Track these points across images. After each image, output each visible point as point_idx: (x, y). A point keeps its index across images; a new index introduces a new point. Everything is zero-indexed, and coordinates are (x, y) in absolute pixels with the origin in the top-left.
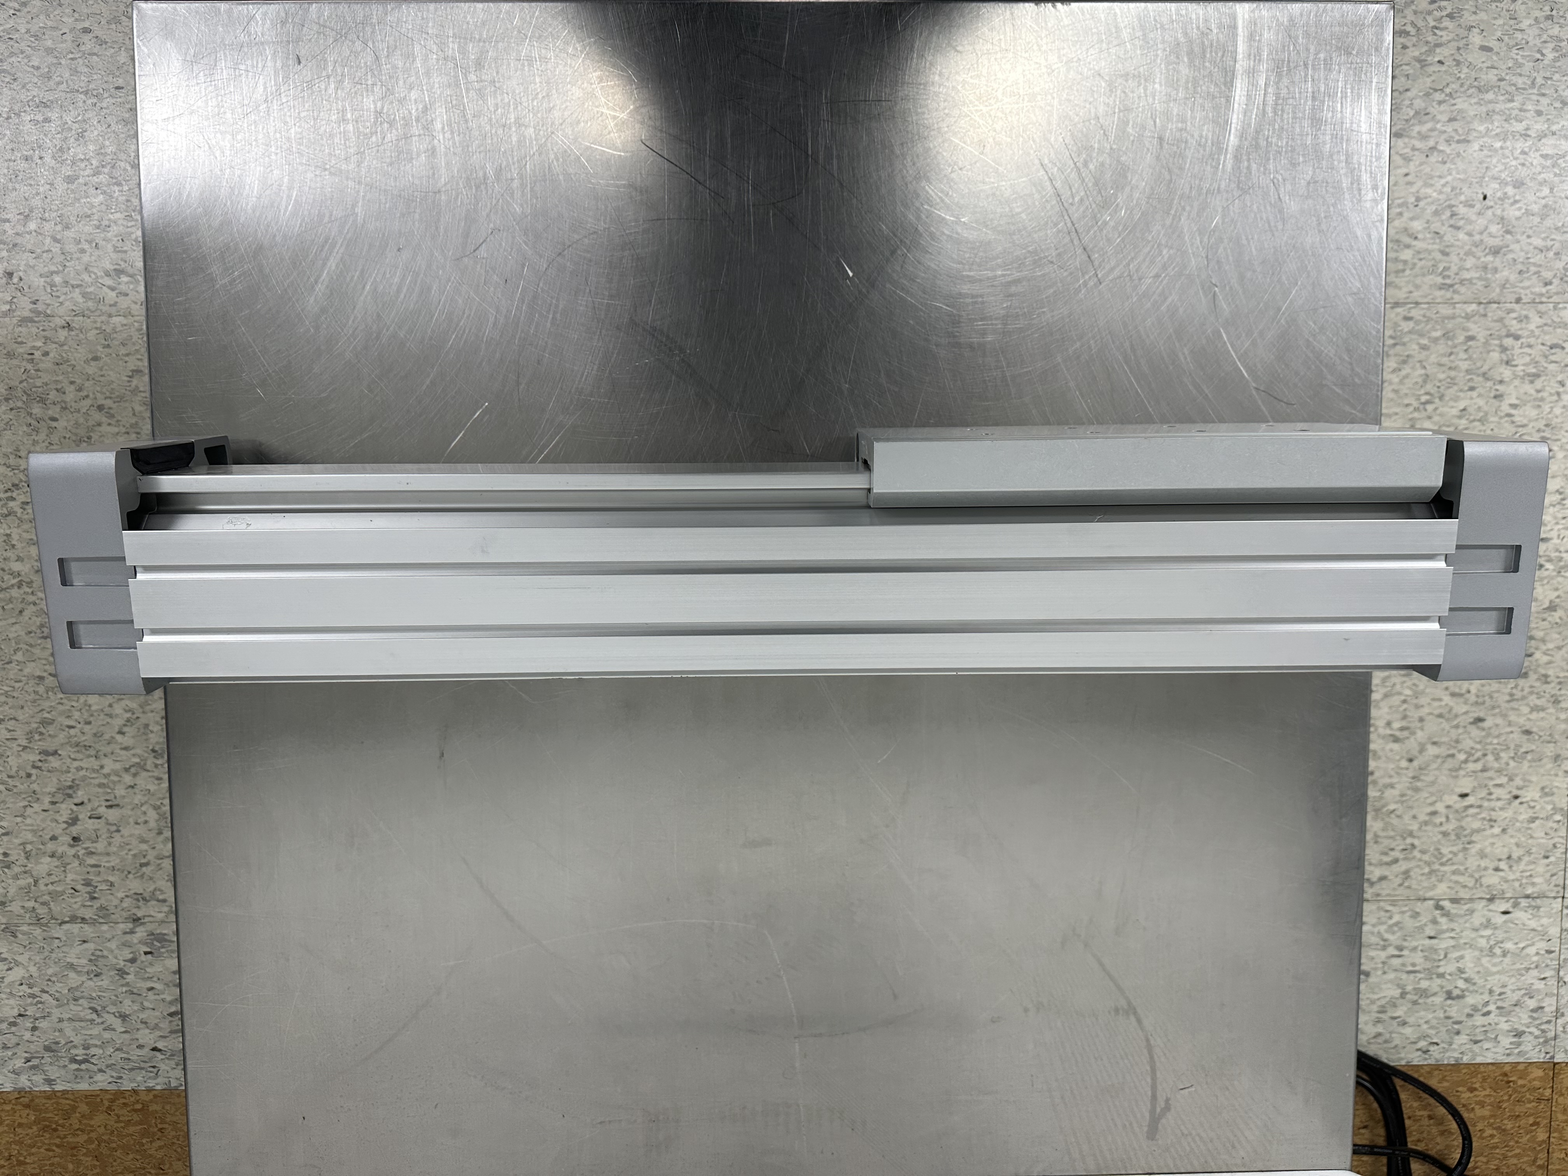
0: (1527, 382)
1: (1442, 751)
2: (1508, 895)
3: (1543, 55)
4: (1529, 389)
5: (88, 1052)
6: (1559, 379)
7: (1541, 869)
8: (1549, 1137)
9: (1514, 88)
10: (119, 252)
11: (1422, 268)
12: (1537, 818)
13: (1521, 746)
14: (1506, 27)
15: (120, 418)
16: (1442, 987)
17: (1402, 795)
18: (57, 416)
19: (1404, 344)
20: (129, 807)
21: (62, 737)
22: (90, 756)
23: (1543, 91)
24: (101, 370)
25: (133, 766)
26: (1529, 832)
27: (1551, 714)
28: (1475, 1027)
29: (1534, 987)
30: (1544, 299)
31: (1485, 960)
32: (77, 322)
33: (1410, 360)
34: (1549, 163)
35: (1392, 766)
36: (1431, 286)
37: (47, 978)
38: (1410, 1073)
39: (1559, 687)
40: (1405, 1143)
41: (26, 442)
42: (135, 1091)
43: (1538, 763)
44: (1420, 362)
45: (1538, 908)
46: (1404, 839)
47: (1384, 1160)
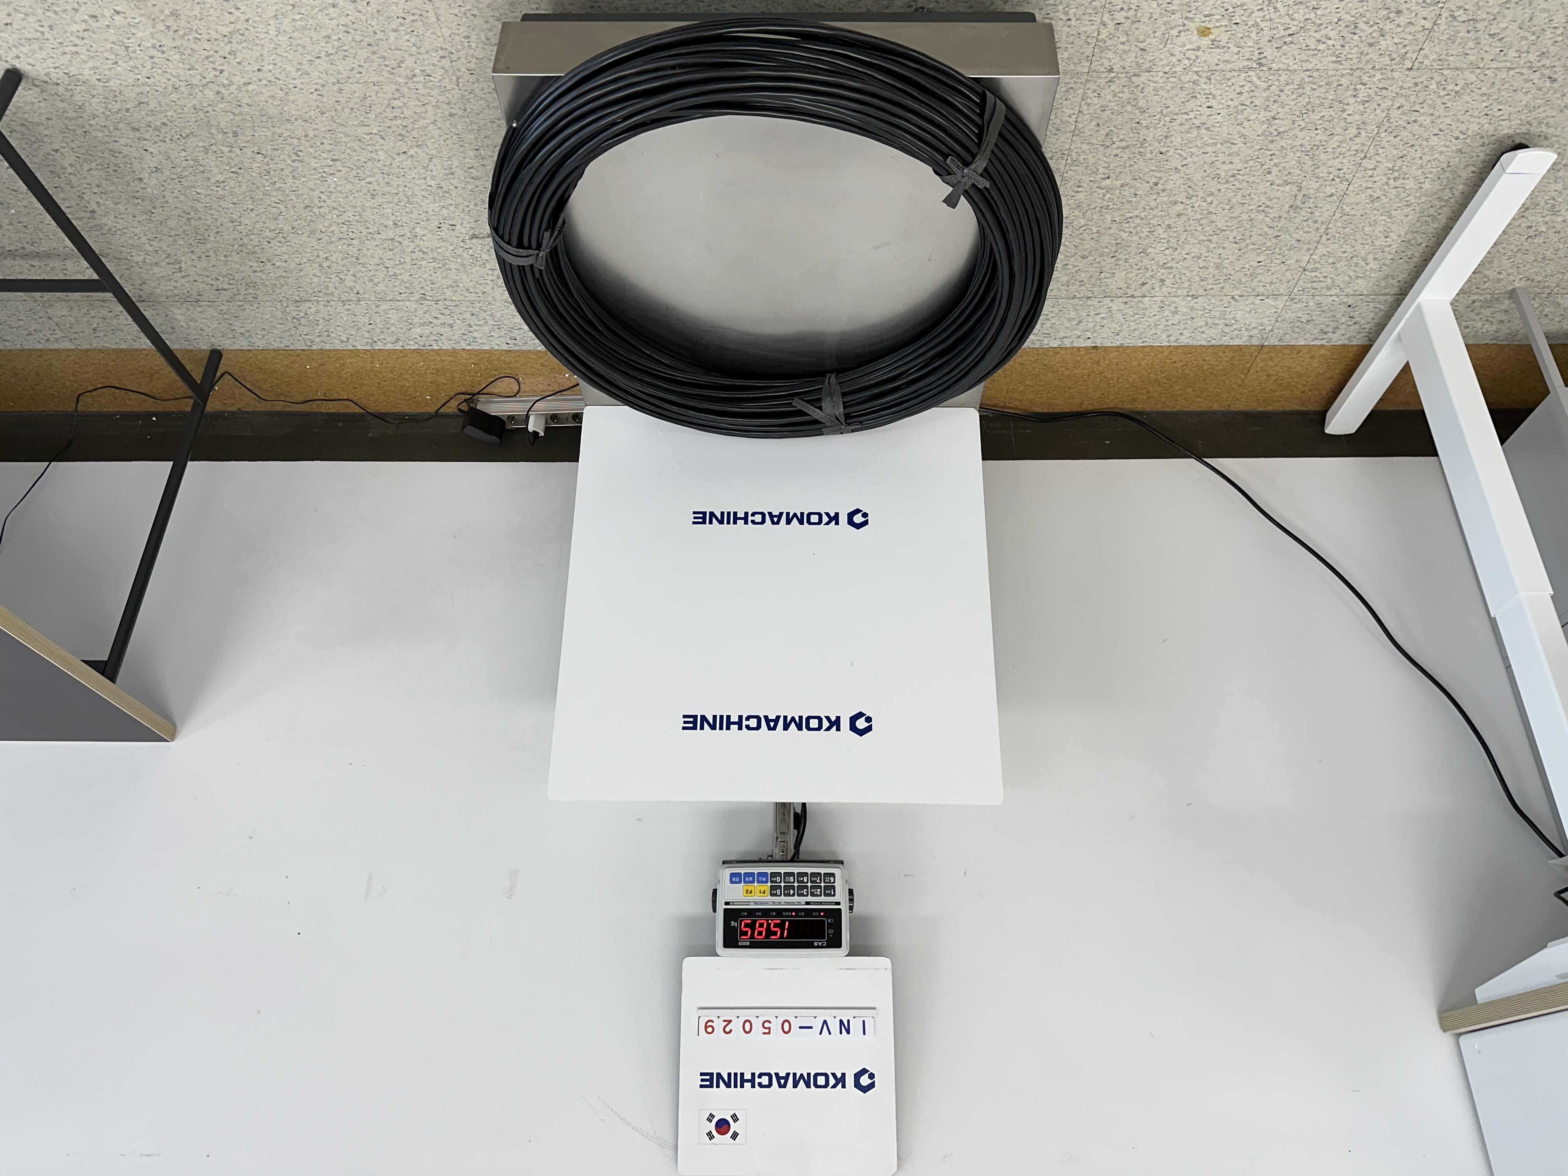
29: (1264, 323)
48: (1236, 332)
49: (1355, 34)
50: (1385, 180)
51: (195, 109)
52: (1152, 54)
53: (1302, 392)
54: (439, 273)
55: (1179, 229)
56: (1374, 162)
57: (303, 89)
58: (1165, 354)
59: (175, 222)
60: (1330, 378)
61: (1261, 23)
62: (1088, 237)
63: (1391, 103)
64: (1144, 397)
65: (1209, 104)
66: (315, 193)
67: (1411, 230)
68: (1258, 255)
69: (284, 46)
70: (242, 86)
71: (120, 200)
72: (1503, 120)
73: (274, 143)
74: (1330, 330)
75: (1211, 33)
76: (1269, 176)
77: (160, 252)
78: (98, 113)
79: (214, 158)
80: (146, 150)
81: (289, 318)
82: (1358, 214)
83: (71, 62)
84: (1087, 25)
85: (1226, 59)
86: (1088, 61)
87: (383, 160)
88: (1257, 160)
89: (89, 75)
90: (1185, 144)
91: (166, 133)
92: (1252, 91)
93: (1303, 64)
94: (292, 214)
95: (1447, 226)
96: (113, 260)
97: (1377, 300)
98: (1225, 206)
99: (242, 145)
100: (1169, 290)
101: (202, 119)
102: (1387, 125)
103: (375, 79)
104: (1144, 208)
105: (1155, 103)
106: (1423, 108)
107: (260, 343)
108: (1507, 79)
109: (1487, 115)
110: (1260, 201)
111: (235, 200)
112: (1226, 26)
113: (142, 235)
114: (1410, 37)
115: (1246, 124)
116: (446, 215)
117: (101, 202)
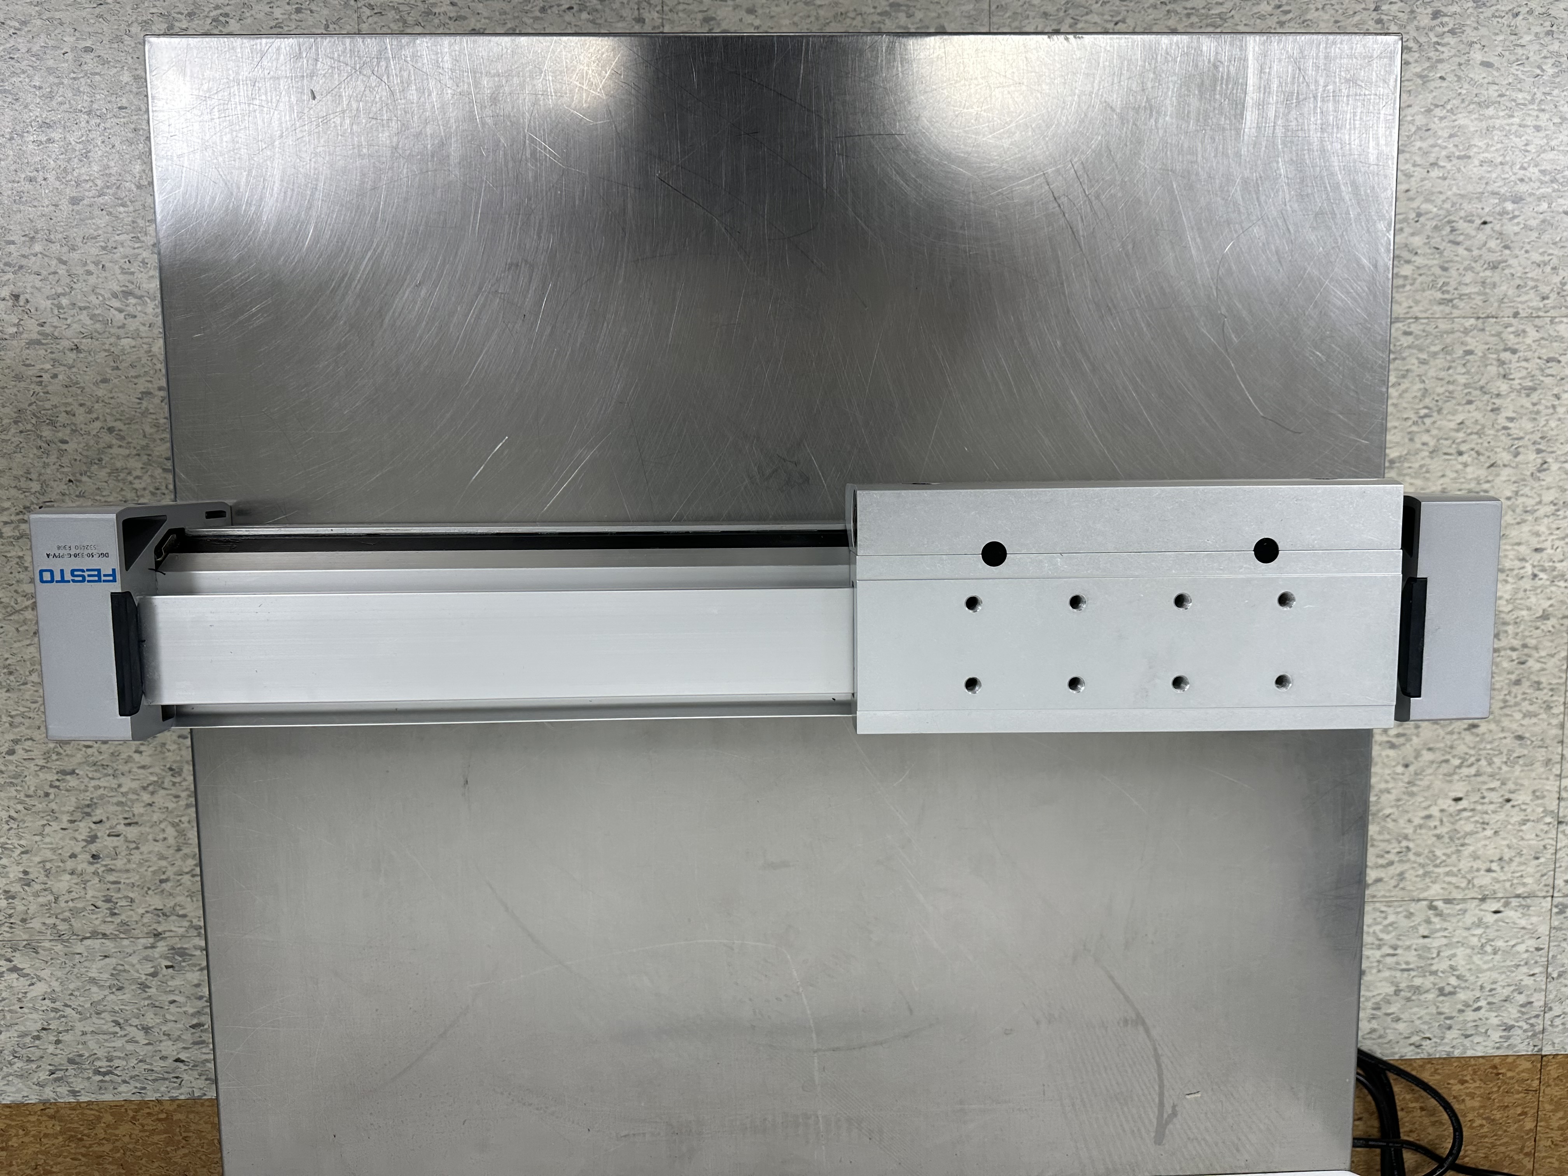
0: (1523, 395)
1: (1438, 756)
2: (1500, 895)
3: (1543, 70)
4: (1526, 402)
5: (111, 1064)
6: (1555, 392)
7: (1531, 870)
8: (1536, 1126)
9: (1514, 104)
10: (126, 273)
11: (1422, 283)
12: (1528, 820)
13: (1514, 751)
14: (1507, 43)
15: (130, 440)
16: (1435, 984)
17: (1398, 800)
18: (67, 438)
19: (1404, 359)
20: (148, 824)
21: (79, 757)
22: (107, 775)
23: (1543, 107)
24: (111, 392)
25: (150, 784)
26: (1521, 834)
27: (1543, 720)
28: (1465, 1022)
29: (1523, 983)
30: (1541, 314)
31: (1476, 959)
32: (85, 344)
33: (1410, 374)
34: (1547, 178)
35: (1387, 771)
36: (1430, 300)
37: (70, 992)
38: (1402, 1067)
39: (1551, 693)
40: (1397, 1133)
41: (36, 464)
42: (158, 1101)
43: (1530, 768)
44: (1419, 376)
45: (1528, 907)
46: (1400, 842)
47: (1378, 1151)
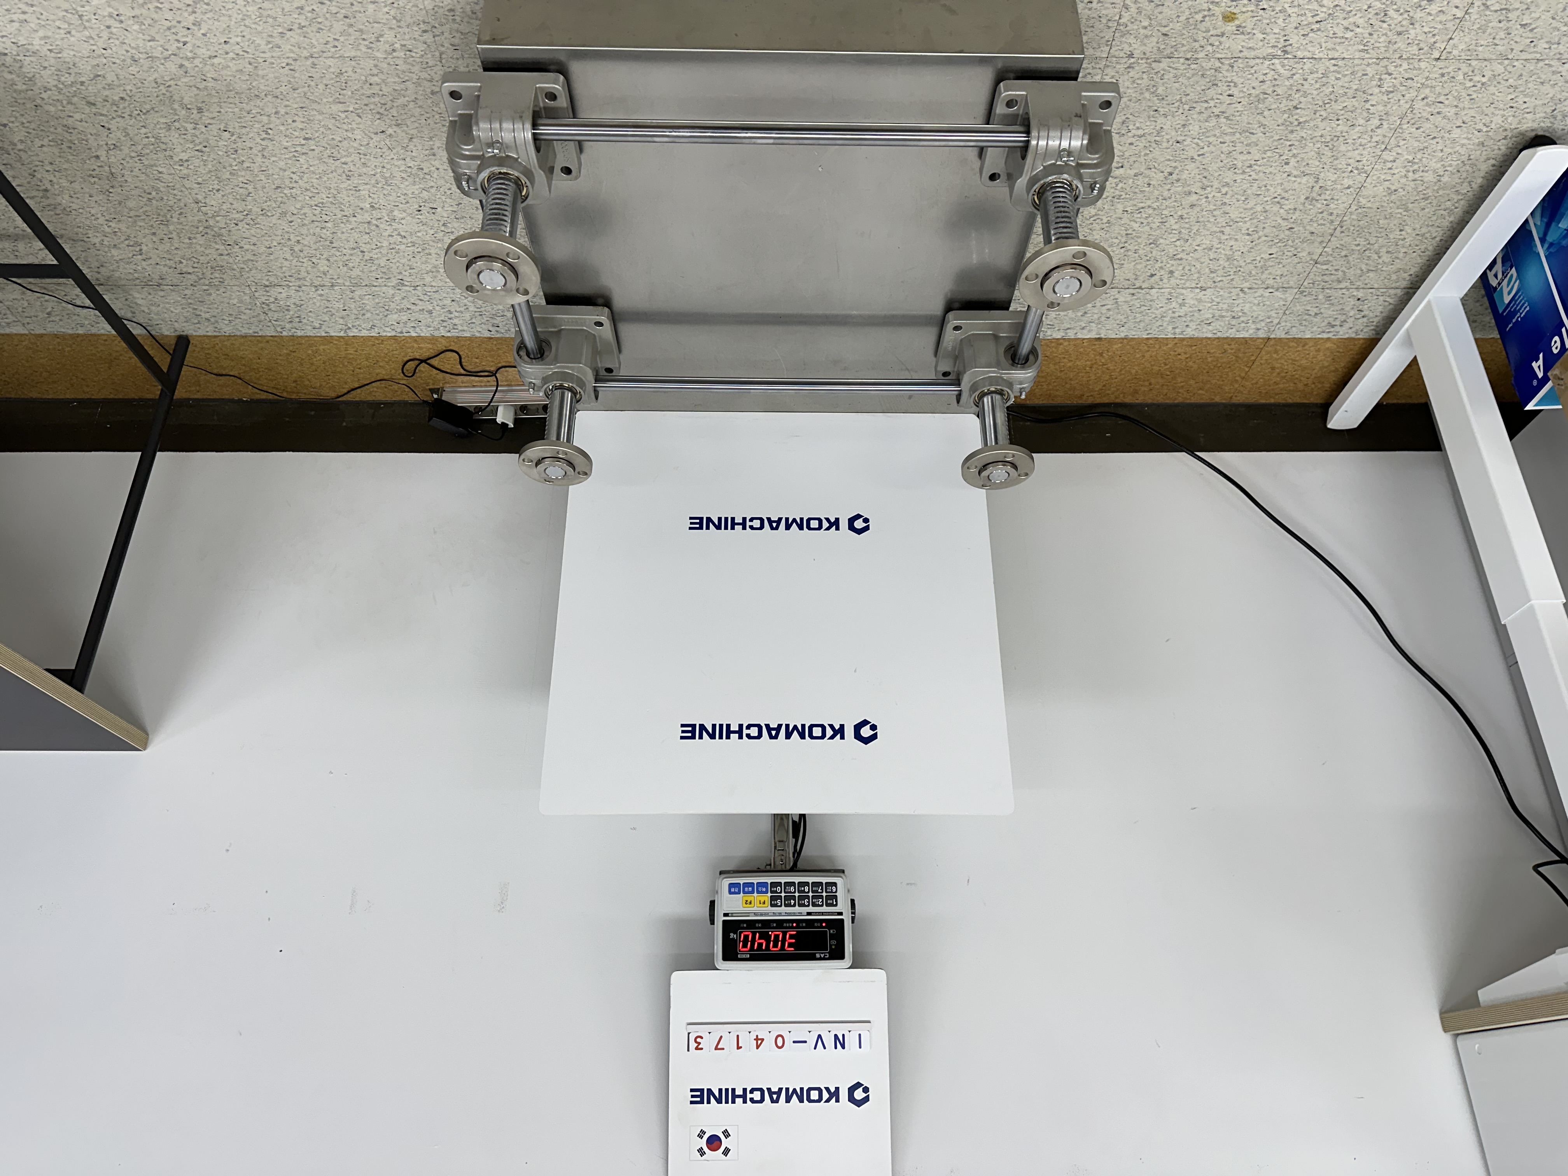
16: (1231, 315)
29: (1272, 315)
48: (1243, 325)
49: (1384, 22)
50: (1404, 173)
51: (156, 83)
52: (1174, 40)
53: (1306, 385)
54: (418, 257)
55: (1191, 220)
56: (1394, 154)
57: (273, 64)
58: (1170, 346)
59: (134, 202)
60: (1334, 371)
61: (1288, 9)
62: (1098, 227)
63: (1416, 93)
64: (1146, 389)
65: (1230, 92)
66: (287, 173)
67: (1426, 223)
68: (1270, 247)
69: (254, 17)
70: (207, 59)
71: (74, 179)
72: (1528, 113)
73: (242, 120)
74: (1338, 323)
75: (1237, 18)
76: (1285, 166)
77: (119, 234)
78: (49, 86)
79: (177, 136)
80: (103, 126)
81: (258, 303)
82: (1375, 206)
83: (20, 31)
84: (1107, 8)
85: (1250, 46)
86: (1107, 45)
87: (360, 139)
88: (1276, 150)
89: (40, 45)
90: (1203, 133)
91: (125, 108)
92: (1275, 79)
93: (1329, 52)
94: (262, 195)
95: (1463, 220)
96: (68, 242)
97: (1387, 294)
98: (1239, 197)
99: (207, 122)
100: (1178, 282)
101: (164, 94)
102: (1410, 116)
103: (353, 54)
104: (1157, 198)
105: (1176, 91)
106: (1448, 99)
107: (227, 330)
108: (1534, 72)
109: (1512, 107)
110: (1276, 192)
111: (200, 180)
112: (1252, 11)
113: (99, 216)
114: (1440, 26)
115: (1266, 113)
116: (427, 197)
117: (55, 180)
